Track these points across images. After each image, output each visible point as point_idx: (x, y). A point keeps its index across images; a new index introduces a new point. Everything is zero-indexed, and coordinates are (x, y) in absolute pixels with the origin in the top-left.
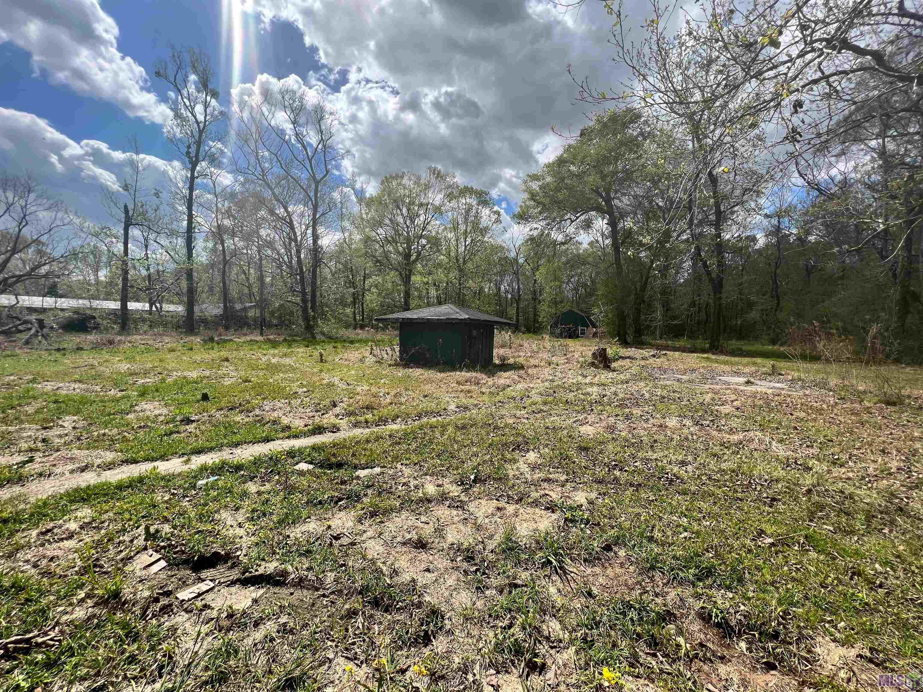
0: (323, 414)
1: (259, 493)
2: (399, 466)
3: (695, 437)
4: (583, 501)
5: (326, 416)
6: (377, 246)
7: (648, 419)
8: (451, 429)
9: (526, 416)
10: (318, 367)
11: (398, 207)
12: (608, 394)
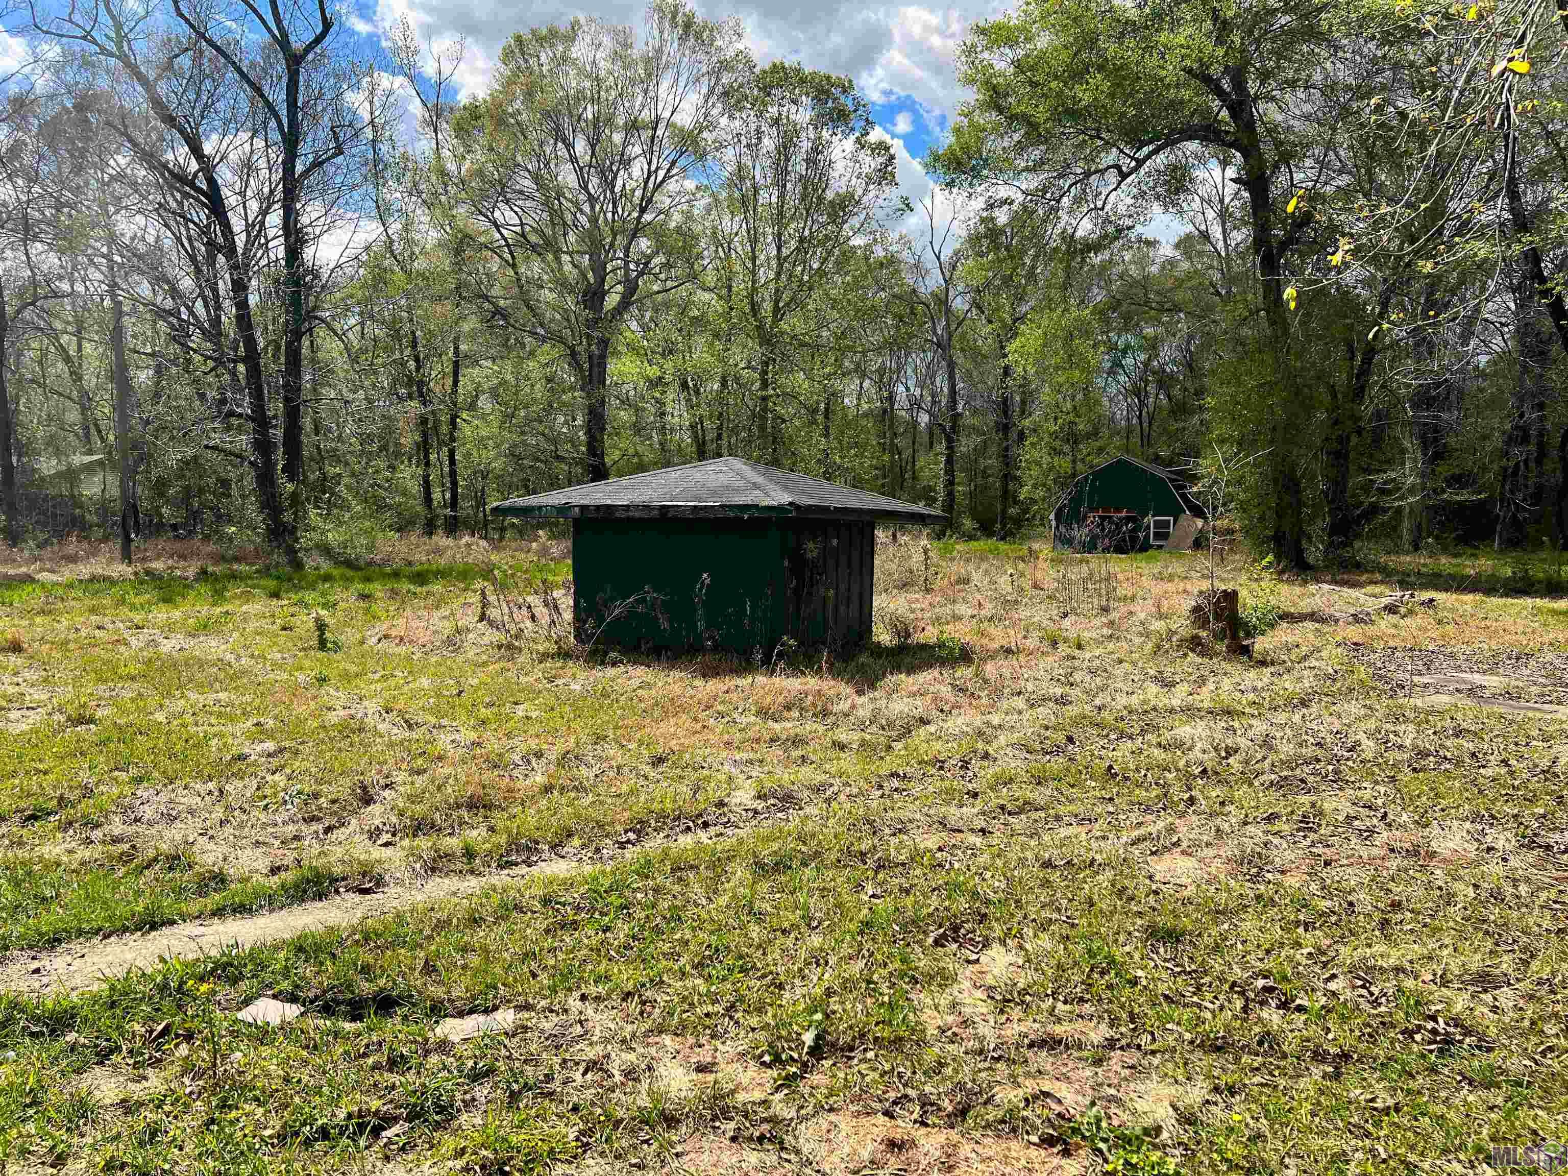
0: (328, 830)
1: (127, 1107)
2: (574, 1003)
3: (1523, 889)
4: (1163, 1114)
5: (339, 834)
6: (494, 265)
7: (1371, 831)
8: (740, 872)
9: (980, 823)
10: (313, 664)
11: (560, 136)
12: (1243, 742)
